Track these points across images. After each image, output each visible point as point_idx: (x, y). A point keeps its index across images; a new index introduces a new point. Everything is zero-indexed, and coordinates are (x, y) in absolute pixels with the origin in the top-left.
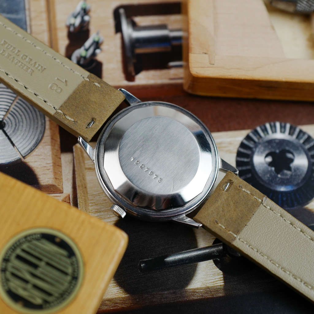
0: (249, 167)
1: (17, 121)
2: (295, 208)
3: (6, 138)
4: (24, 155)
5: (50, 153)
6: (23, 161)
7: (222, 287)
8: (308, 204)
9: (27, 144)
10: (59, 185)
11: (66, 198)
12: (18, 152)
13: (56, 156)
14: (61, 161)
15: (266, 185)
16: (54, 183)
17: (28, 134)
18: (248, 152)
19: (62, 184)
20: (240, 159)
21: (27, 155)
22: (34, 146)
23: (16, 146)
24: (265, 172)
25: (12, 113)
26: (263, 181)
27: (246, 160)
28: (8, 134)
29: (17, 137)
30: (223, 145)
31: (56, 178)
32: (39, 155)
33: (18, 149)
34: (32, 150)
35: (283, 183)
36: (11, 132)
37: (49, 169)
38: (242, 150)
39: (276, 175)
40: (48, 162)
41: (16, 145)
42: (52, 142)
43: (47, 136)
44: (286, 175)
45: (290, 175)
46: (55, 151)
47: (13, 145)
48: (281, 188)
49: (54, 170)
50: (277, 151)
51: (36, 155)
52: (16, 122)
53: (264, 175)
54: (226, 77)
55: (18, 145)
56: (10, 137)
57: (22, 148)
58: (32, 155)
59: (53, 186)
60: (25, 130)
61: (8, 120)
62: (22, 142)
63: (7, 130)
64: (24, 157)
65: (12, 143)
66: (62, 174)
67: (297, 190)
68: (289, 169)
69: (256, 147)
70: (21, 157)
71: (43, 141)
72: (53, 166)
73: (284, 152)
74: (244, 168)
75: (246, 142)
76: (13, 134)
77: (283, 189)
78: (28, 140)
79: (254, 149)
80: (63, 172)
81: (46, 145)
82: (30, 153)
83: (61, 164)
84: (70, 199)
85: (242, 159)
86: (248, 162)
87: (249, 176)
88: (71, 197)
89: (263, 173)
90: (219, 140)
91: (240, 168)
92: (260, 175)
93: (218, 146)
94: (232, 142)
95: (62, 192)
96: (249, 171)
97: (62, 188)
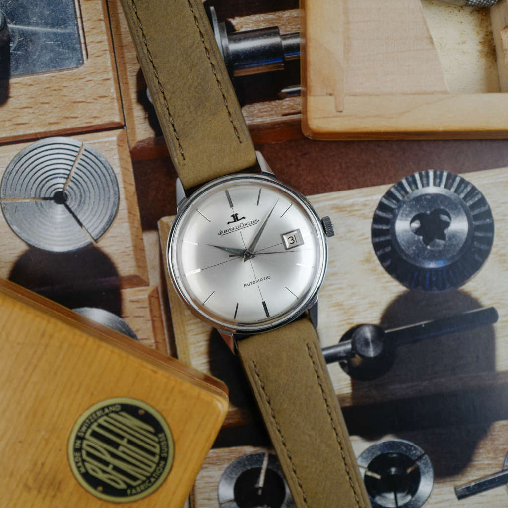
0: (388, 237)
1: (82, 191)
2: (447, 290)
3: (71, 215)
4: (95, 238)
5: (129, 233)
6: (95, 245)
7: (349, 395)
8: (464, 284)
9: (99, 221)
10: (143, 275)
11: (153, 291)
12: (88, 234)
13: (137, 236)
14: (143, 242)
15: (410, 261)
16: (137, 274)
17: (98, 208)
18: (389, 216)
19: (148, 274)
20: (376, 226)
21: (100, 237)
22: (107, 225)
23: (84, 227)
24: (410, 243)
25: (75, 180)
26: (406, 255)
27: (385, 227)
28: (73, 210)
29: (85, 213)
30: (356, 208)
31: (139, 267)
32: (115, 237)
33: (87, 230)
34: (105, 230)
35: (433, 257)
36: (76, 206)
37: (129, 255)
38: (380, 214)
39: (425, 245)
40: (128, 245)
41: (84, 224)
42: (129, 217)
43: (123, 210)
44: (438, 245)
45: (442, 246)
46: (135, 229)
47: (81, 225)
48: (430, 264)
49: (136, 255)
50: (428, 212)
51: (111, 237)
52: (80, 191)
53: (409, 248)
54: (359, 131)
55: (87, 224)
56: (76, 213)
57: (93, 228)
58: (106, 237)
59: (135, 277)
60: (94, 202)
61: (70, 190)
62: (92, 219)
63: (70, 204)
64: (96, 240)
65: (79, 221)
66: (146, 261)
67: (451, 267)
68: (443, 237)
69: (400, 207)
70: (92, 240)
71: (118, 217)
72: (134, 250)
73: (437, 212)
74: (382, 239)
75: (386, 202)
76: (79, 209)
77: (432, 265)
78: (99, 216)
79: (397, 211)
80: (147, 257)
81: (122, 222)
82: (103, 234)
83: (144, 247)
84: (158, 293)
85: (380, 227)
86: (388, 230)
87: (388, 249)
88: (160, 290)
89: (407, 245)
90: (350, 202)
91: (377, 240)
92: (403, 248)
93: (349, 209)
94: (367, 203)
95: (147, 284)
96: (388, 243)
97: (148, 279)
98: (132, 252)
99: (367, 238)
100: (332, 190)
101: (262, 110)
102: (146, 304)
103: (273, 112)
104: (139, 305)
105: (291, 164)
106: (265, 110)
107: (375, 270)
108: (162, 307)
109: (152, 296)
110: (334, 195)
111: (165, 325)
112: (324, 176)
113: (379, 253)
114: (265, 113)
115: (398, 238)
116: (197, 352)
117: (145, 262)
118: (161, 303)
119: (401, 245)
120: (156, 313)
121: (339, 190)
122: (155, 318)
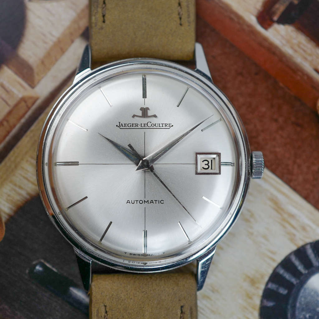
0: (294, 281)
5: (67, 23)
10: (38, 74)
11: (31, 98)
13: (71, 34)
14: (70, 46)
16: (34, 66)
18: (315, 261)
19: (43, 78)
20: (293, 258)
26: (293, 314)
27: (301, 268)
30: (293, 222)
31: (43, 62)
37: (45, 43)
38: (310, 251)
42: (83, 11)
46: (76, 26)
49: (51, 49)
51: (48, 10)
53: (303, 310)
72: (55, 43)
74: (287, 276)
81: (72, 8)
83: (67, 50)
84: (33, 104)
85: (297, 263)
86: (301, 274)
87: (283, 291)
88: (38, 102)
89: (304, 306)
90: (294, 211)
91: (281, 271)
92: (298, 305)
93: (286, 216)
94: (308, 229)
95: (32, 86)
96: (289, 286)
97: (39, 82)
98: (51, 43)
99: (274, 260)
100: (288, 182)
101: (302, 46)
102: (12, 103)
103: (309, 58)
104: (4, 95)
105: (276, 121)
106: (305, 48)
107: (251, 298)
108: (23, 121)
109: (25, 102)
110: (286, 189)
111: (8, 138)
112: (295, 162)
113: (270, 286)
114: (301, 51)
115: (302, 291)
116: (9, 196)
117: (53, 63)
118: (27, 116)
119: (299, 301)
120: (12, 120)
121: (295, 189)
122: (5, 123)
